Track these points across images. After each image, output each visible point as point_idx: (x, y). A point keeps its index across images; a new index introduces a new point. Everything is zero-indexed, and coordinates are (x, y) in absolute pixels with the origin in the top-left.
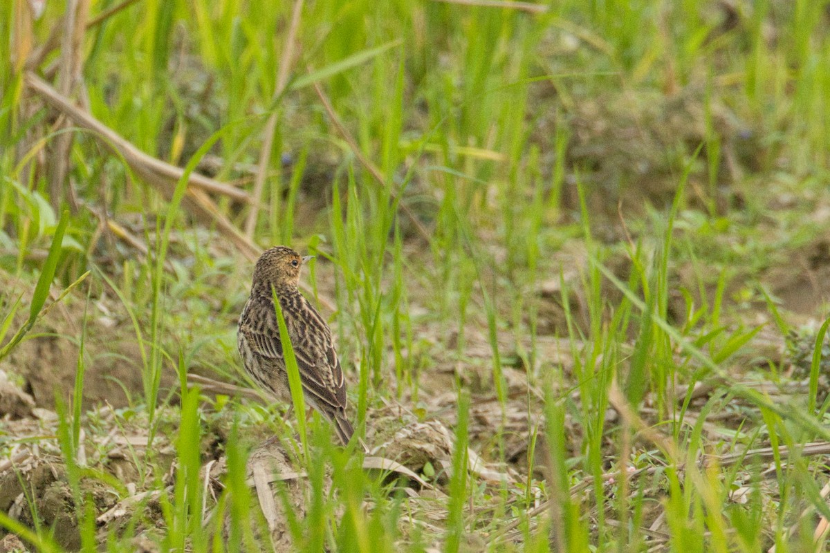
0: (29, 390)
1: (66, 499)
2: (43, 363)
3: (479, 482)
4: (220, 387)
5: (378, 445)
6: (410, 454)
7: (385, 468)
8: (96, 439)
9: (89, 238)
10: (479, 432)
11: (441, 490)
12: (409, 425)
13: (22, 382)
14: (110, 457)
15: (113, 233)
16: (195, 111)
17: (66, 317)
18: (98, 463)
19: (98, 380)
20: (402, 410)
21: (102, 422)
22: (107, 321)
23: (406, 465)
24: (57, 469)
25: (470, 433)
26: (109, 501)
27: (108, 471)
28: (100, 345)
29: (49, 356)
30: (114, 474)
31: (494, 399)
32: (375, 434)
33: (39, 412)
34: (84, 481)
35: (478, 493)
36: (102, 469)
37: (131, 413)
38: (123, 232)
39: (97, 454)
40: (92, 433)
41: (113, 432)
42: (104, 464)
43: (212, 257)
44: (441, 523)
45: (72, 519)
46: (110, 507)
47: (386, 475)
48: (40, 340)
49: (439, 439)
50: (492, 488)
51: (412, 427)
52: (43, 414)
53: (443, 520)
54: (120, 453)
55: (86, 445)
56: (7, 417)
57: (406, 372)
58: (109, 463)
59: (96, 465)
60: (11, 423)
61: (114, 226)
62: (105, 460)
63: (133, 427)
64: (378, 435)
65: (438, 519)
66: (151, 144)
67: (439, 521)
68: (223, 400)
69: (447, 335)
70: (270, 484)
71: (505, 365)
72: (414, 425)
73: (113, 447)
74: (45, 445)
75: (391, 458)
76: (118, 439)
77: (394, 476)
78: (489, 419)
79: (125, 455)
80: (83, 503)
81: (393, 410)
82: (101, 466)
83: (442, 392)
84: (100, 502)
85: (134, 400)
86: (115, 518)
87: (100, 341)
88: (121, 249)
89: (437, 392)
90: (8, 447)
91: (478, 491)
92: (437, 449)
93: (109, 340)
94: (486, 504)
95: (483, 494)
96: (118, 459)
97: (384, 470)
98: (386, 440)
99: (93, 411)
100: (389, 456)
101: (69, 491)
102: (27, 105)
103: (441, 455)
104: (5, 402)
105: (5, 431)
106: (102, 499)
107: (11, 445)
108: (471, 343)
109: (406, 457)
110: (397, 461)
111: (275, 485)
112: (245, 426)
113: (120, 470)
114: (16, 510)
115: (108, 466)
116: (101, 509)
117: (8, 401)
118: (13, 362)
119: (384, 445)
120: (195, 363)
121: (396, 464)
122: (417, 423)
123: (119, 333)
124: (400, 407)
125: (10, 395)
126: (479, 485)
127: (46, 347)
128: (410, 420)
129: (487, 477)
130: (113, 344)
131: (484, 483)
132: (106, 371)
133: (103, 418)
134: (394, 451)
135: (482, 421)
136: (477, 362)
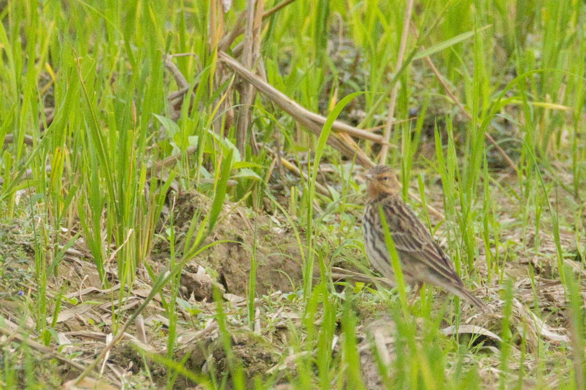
0: (222, 281)
1: (243, 358)
2: (232, 261)
3: (544, 342)
4: (357, 276)
5: (470, 316)
6: (494, 322)
7: (476, 332)
8: (268, 315)
9: (266, 170)
10: (549, 306)
11: (517, 348)
12: (493, 302)
13: (216, 274)
14: (277, 328)
15: (284, 166)
16: (347, 78)
17: (249, 228)
18: (268, 332)
19: (272, 272)
20: (489, 291)
21: (273, 303)
22: (279, 230)
23: (491, 330)
24: (237, 337)
25: (541, 307)
26: (275, 359)
27: (276, 338)
28: (273, 247)
29: (237, 256)
30: (280, 340)
31: (559, 283)
32: (469, 309)
33: (228, 296)
34: (257, 345)
35: (544, 349)
36: (271, 337)
37: (294, 296)
38: (292, 166)
39: (268, 326)
40: (266, 311)
41: (281, 309)
42: (272, 333)
43: (358, 183)
44: (516, 372)
45: (248, 372)
46: (275, 363)
47: (476, 338)
48: (230, 244)
49: (515, 311)
50: (555, 346)
51: (496, 303)
52: (231, 298)
53: (517, 370)
54: (284, 325)
55: (261, 319)
56: (205, 300)
57: (494, 264)
58: (276, 332)
59: (267, 333)
60: (208, 304)
61: (285, 161)
62: (274, 330)
63: (295, 306)
64: (471, 309)
65: (514, 369)
66: (314, 103)
67: (514, 370)
68: (360, 285)
69: (527, 237)
70: (387, 345)
71: (566, 258)
72: (497, 302)
73: (280, 321)
74: (231, 320)
75: (480, 326)
76: (284, 315)
77: (482, 337)
78: (556, 297)
79: (288, 326)
80: (256, 361)
81: (482, 291)
82: (270, 334)
83: (522, 278)
84: (268, 359)
85: (296, 287)
86: (279, 371)
87: (274, 245)
88: (290, 178)
89: (518, 278)
90: (203, 321)
91: (544, 348)
92: (514, 318)
93: (280, 244)
94: (549, 358)
95: (547, 350)
96: (283, 329)
97: (475, 334)
98: (476, 313)
99: (267, 295)
100: (479, 324)
101: (246, 352)
102: (221, 75)
103: (517, 323)
104: (203, 289)
105: (203, 310)
106: (270, 358)
107: (206, 320)
108: (544, 242)
109: (491, 324)
110: (484, 327)
111: (391, 346)
112: (376, 304)
113: (284, 337)
114: (207, 367)
115: (276, 334)
116: (269, 365)
117: (206, 289)
118: (210, 260)
119: (475, 316)
120: (342, 259)
121: (484, 330)
122: (499, 300)
123: (287, 239)
124: (487, 289)
125: (207, 284)
126: (545, 344)
127: (234, 250)
128: (494, 298)
129: (550, 338)
130: (283, 247)
131: (548, 343)
132: (278, 266)
133: (275, 300)
134: (482, 320)
135: (550, 299)
136: (548, 256)
